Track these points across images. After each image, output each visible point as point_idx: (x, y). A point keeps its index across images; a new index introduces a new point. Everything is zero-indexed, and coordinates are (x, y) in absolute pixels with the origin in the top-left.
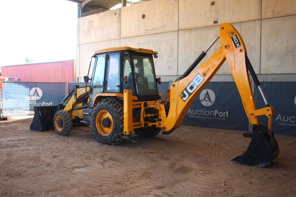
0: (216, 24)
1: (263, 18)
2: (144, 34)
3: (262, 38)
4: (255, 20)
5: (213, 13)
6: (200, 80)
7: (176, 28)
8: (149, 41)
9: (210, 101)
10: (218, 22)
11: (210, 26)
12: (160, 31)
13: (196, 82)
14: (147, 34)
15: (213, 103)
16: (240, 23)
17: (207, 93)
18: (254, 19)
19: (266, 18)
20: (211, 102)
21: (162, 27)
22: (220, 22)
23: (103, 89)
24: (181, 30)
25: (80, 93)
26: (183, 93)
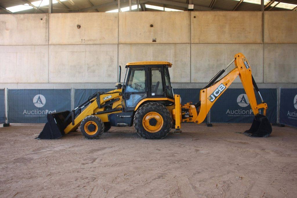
0: (154, 42)
1: (192, 42)
2: (79, 43)
3: (191, 57)
4: (187, 43)
5: (152, 33)
6: (223, 88)
7: (116, 42)
8: (86, 50)
10: (156, 41)
11: (150, 44)
12: (98, 42)
13: (220, 89)
14: (83, 43)
16: (175, 44)
18: (185, 42)
19: (194, 43)
21: (101, 39)
22: (158, 41)
23: (146, 95)
24: (121, 44)
25: (104, 99)
26: (210, 96)
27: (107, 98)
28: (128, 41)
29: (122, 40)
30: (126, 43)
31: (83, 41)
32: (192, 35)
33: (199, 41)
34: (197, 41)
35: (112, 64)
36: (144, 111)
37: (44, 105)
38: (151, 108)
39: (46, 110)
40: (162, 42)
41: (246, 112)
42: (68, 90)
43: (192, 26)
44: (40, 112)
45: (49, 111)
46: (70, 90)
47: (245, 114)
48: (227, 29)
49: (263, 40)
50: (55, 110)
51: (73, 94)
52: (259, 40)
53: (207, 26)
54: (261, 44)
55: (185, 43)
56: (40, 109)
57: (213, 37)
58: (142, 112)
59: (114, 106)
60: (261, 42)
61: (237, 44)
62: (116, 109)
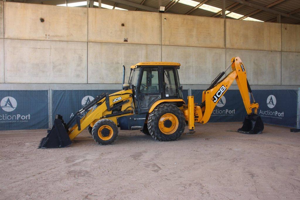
0: (126, 42)
1: (163, 44)
2: (43, 39)
3: (162, 58)
4: (158, 45)
5: (124, 33)
6: (224, 89)
7: (85, 39)
8: (51, 47)
11: (121, 43)
12: (65, 39)
13: (221, 90)
14: (48, 39)
16: (146, 45)
18: (157, 43)
19: (165, 44)
21: (68, 36)
22: (129, 41)
23: (160, 96)
24: (91, 42)
25: (114, 101)
26: (213, 97)
27: (117, 100)
28: (99, 39)
29: (92, 38)
30: (96, 41)
31: (48, 37)
32: (163, 36)
33: (170, 43)
34: (167, 43)
35: (81, 63)
36: (160, 112)
37: (15, 109)
38: (167, 109)
39: (18, 115)
40: (133, 42)
41: (222, 112)
42: (45, 91)
43: (162, 27)
44: (9, 117)
45: (21, 116)
46: (47, 91)
47: (222, 114)
48: (194, 33)
49: (225, 45)
50: (29, 115)
51: (50, 95)
52: (222, 45)
53: (177, 29)
54: (224, 48)
55: (156, 45)
56: (9, 113)
57: (182, 41)
58: (159, 114)
59: (124, 108)
60: (224, 47)
61: (203, 47)
62: (126, 112)
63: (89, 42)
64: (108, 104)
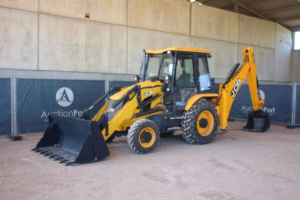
0: (87, 19)
1: (129, 25)
3: (128, 43)
4: (124, 25)
5: (85, 6)
6: (240, 82)
7: (35, 8)
9: (68, 100)
10: (90, 17)
11: (81, 19)
15: (71, 103)
16: (110, 25)
17: (65, 92)
19: (131, 26)
20: (69, 102)
21: (11, 1)
23: (196, 90)
25: (145, 95)
26: (232, 92)
27: (148, 94)
29: (45, 8)
32: (129, 15)
33: (136, 24)
34: (133, 24)
35: (29, 41)
38: (205, 106)
40: (96, 19)
42: (6, 79)
43: (129, 4)
46: (9, 79)
48: (161, 15)
49: (190, 32)
51: (14, 86)
52: (187, 32)
53: (144, 8)
54: (189, 36)
55: (122, 25)
57: (149, 23)
58: (198, 112)
59: (153, 105)
60: (189, 34)
61: (170, 33)
63: (41, 13)
64: (139, 100)
